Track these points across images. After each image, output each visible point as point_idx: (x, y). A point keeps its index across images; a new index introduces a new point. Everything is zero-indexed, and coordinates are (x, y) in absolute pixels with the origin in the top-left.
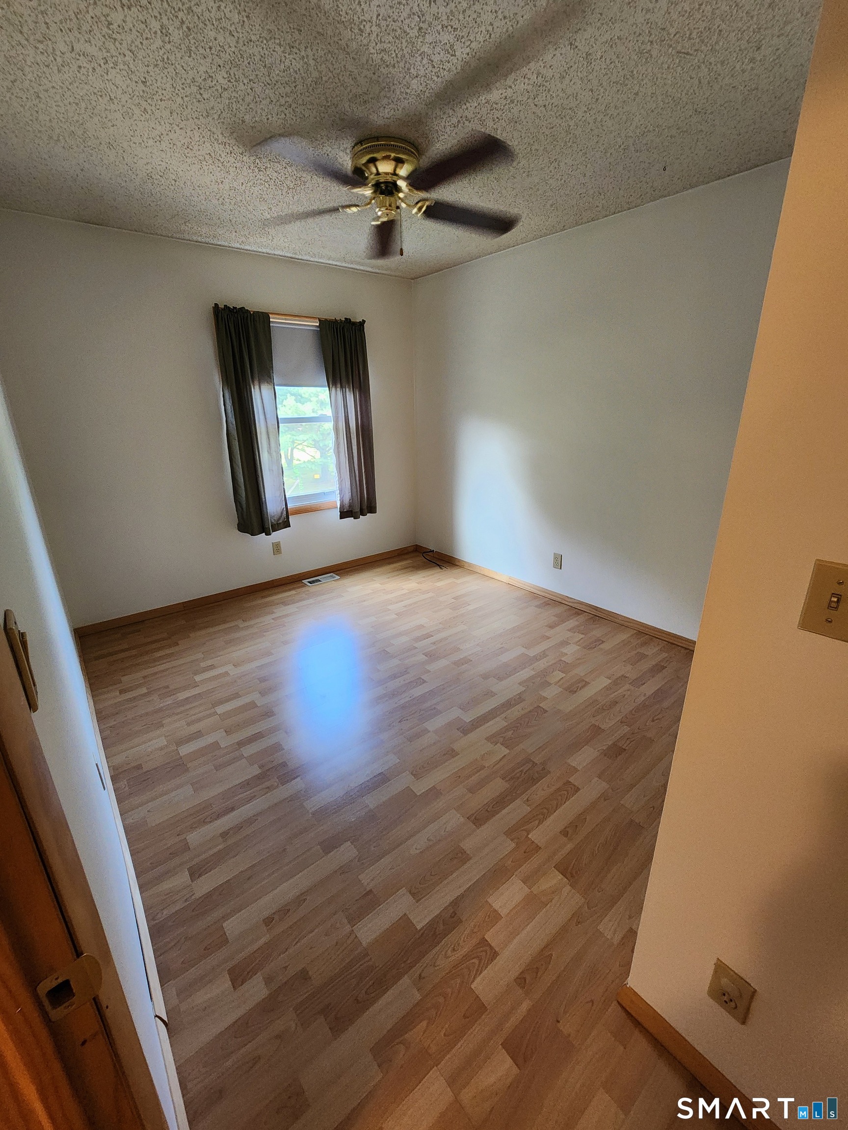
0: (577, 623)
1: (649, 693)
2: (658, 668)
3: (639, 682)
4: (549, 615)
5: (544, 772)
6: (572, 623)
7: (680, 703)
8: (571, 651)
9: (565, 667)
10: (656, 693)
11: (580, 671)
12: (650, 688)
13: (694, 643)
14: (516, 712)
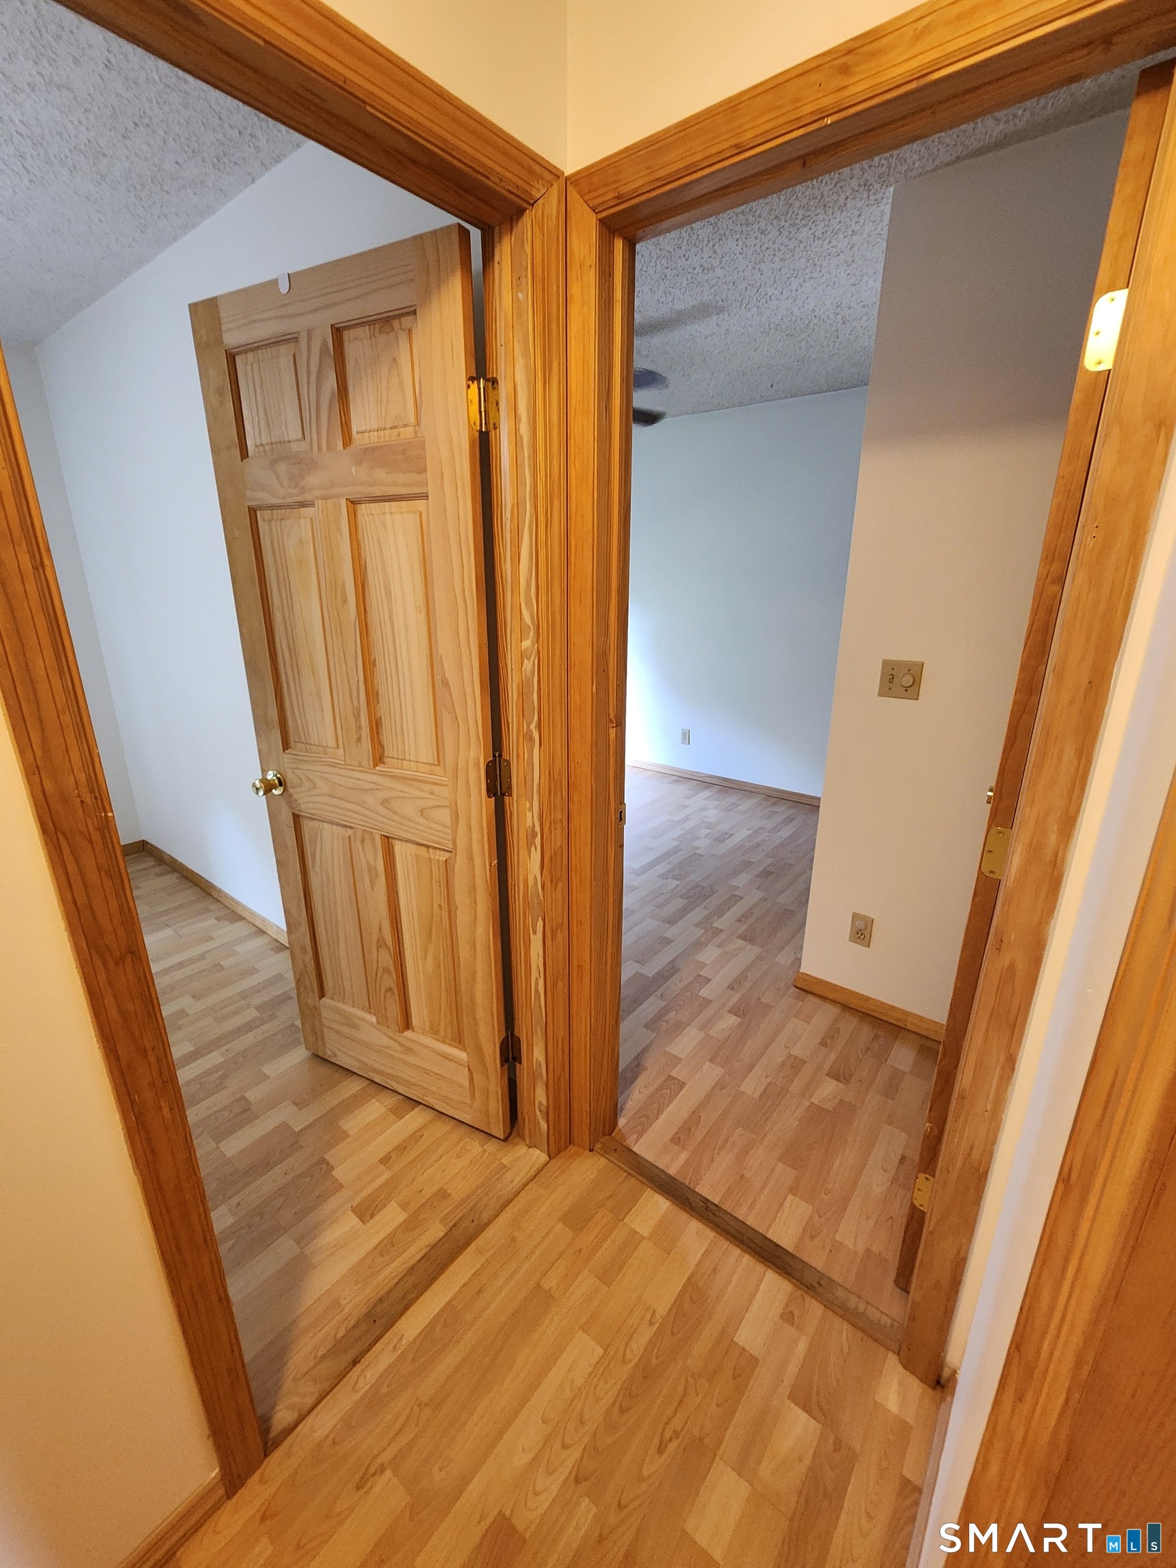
0: (711, 794)
1: (785, 836)
2: (790, 820)
3: (776, 829)
4: (683, 789)
5: (713, 891)
6: (706, 793)
7: (812, 841)
8: (712, 814)
9: (710, 826)
10: (789, 837)
11: (724, 827)
12: (786, 833)
13: (819, 799)
14: (677, 858)
